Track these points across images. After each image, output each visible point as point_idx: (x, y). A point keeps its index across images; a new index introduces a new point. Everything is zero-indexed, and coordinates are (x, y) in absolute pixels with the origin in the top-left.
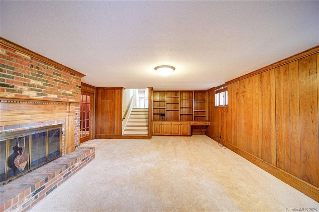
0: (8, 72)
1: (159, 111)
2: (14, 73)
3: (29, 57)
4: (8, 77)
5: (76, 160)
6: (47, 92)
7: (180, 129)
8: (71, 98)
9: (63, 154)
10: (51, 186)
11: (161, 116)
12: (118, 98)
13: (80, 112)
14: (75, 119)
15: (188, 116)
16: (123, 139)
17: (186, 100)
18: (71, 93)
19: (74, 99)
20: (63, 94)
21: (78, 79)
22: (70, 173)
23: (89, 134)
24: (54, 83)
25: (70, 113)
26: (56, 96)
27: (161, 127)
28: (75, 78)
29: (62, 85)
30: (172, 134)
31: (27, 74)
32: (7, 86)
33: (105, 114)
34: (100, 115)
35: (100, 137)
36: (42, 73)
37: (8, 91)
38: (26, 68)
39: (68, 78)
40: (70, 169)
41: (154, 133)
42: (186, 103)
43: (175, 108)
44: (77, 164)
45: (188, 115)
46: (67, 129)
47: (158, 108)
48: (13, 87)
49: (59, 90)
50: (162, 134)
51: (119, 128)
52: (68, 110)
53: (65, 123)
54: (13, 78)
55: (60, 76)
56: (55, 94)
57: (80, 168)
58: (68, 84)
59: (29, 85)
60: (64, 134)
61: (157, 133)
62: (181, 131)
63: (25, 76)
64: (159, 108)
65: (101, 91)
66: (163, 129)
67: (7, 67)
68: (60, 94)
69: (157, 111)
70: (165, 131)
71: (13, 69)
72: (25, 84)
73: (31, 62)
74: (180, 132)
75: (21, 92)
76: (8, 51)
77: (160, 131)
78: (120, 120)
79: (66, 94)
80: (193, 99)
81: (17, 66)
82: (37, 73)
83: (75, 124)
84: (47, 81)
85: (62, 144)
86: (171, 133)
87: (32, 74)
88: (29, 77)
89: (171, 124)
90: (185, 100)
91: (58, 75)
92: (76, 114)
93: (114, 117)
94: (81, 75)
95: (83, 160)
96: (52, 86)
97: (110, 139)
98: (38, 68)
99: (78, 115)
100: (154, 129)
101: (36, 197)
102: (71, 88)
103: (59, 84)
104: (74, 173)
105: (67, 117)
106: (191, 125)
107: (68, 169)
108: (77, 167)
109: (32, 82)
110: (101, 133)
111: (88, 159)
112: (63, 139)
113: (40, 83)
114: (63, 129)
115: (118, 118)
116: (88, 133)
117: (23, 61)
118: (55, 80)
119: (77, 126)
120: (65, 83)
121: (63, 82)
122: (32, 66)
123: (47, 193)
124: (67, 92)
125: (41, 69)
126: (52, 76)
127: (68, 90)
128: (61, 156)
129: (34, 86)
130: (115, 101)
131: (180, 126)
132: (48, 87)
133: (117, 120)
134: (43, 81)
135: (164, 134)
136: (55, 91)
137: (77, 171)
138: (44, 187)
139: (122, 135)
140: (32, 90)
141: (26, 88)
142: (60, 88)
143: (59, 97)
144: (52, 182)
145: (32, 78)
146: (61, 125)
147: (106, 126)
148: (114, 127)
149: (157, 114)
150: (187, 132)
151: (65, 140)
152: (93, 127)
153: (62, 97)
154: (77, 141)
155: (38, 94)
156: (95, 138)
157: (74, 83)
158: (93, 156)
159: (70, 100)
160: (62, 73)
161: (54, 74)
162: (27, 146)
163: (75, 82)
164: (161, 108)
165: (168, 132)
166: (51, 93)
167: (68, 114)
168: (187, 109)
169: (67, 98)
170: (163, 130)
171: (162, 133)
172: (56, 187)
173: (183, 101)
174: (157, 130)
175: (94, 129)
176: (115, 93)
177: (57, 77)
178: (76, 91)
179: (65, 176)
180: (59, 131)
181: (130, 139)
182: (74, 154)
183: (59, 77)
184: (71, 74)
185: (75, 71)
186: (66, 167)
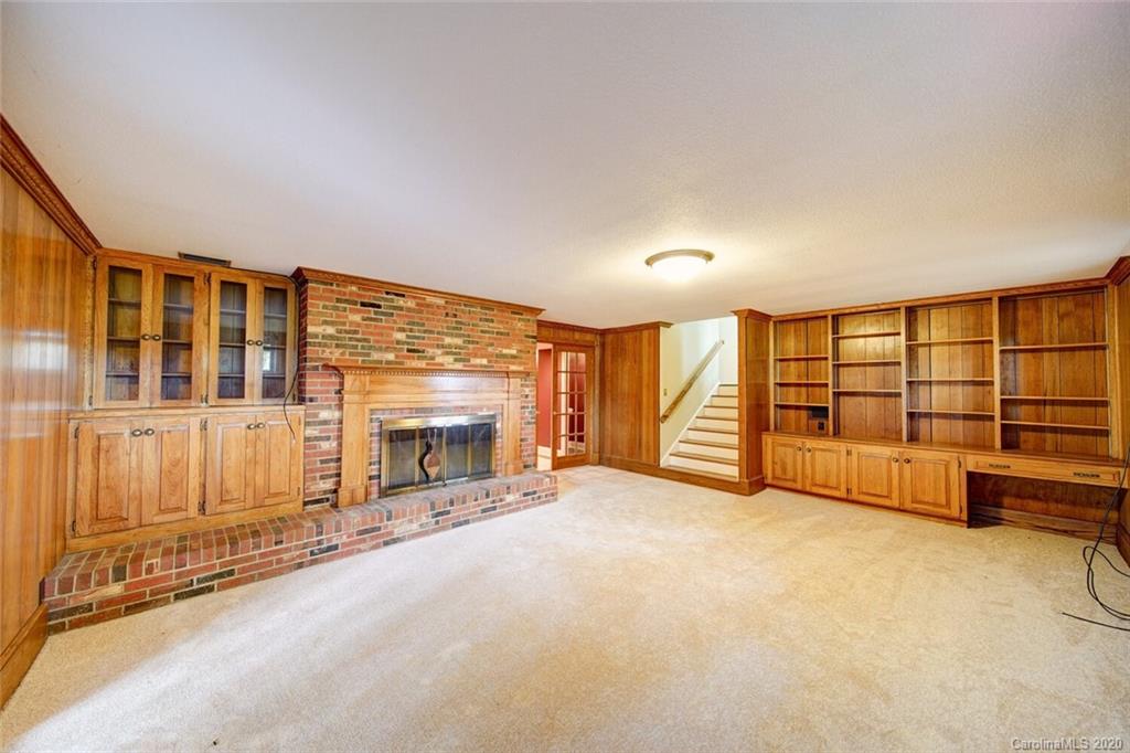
0: (419, 331)
1: (804, 397)
2: (425, 332)
3: (441, 302)
4: (418, 338)
5: (508, 488)
6: (469, 354)
7: (895, 482)
8: (513, 364)
9: (499, 475)
10: (458, 517)
11: (815, 416)
12: (649, 353)
13: (535, 393)
14: (523, 408)
15: (971, 424)
16: (662, 477)
17: (955, 343)
18: (514, 352)
19: (520, 364)
20: (497, 356)
21: (529, 320)
22: (495, 508)
23: (584, 449)
24: (480, 337)
25: (511, 395)
26: (485, 361)
27: (799, 458)
28: (523, 320)
29: (495, 339)
30: (855, 496)
31: (440, 329)
32: (418, 351)
33: (619, 401)
34: (609, 402)
35: (610, 463)
36: (461, 323)
37: (419, 358)
38: (438, 321)
39: (507, 323)
40: (494, 502)
41: (774, 478)
42: (951, 358)
43: (885, 383)
44: (510, 498)
45: (966, 417)
46: (505, 425)
47: (799, 385)
48: (423, 352)
49: (490, 349)
50: (808, 489)
51: (652, 443)
52: (506, 388)
53: (502, 414)
54: (424, 338)
55: (492, 321)
56: (482, 357)
57: (518, 509)
58: (508, 334)
59: (443, 347)
60: (499, 434)
61: (785, 480)
62: (901, 489)
63: (438, 333)
64: (807, 385)
65: (609, 338)
66: (808, 466)
67: (418, 324)
68: (492, 356)
69: (799, 394)
70: (819, 479)
71: (423, 325)
72: (438, 346)
73: (445, 308)
74: (895, 495)
75: (433, 358)
76: (419, 301)
77: (800, 476)
78: (654, 419)
79: (505, 356)
80: (991, 335)
81: (428, 319)
82: (454, 325)
83: (522, 418)
84: (469, 336)
85: (497, 454)
86: (848, 491)
87: (448, 328)
88: (443, 333)
89: (849, 453)
90: (949, 344)
91: (487, 320)
92: (527, 396)
93: (640, 409)
94: (536, 311)
95: (526, 495)
96: (477, 343)
97: (630, 470)
98: (455, 316)
99: (530, 399)
100: (774, 462)
101: (437, 522)
102: (514, 341)
103: (490, 338)
104: (502, 513)
105: (506, 402)
106: (971, 469)
107: (490, 499)
108: (509, 504)
109: (448, 340)
110: (612, 453)
111: (539, 497)
112: (498, 445)
113: (459, 341)
114: (498, 425)
115: (649, 413)
116: (582, 447)
117: (435, 309)
118: (482, 332)
119: (529, 423)
120: (502, 334)
121: (497, 333)
122: (447, 314)
123: (454, 525)
124: (505, 351)
125: (460, 317)
126: (477, 325)
127: (508, 347)
128: (495, 477)
129: (450, 346)
130: (641, 362)
131: (895, 466)
132: (471, 346)
133: (648, 422)
134: (464, 335)
135: (815, 490)
136: (484, 353)
137: (509, 512)
138: (448, 512)
139: (661, 466)
140: (447, 353)
141: (439, 352)
142: (492, 345)
143: (489, 361)
144: (461, 510)
145: (447, 334)
146: (493, 416)
147: (623, 433)
148: (640, 440)
149: (798, 408)
150: (943, 501)
151: (502, 448)
152: (594, 435)
153: (496, 362)
154: (529, 455)
155: (456, 360)
156: (600, 463)
157: (520, 330)
158: (553, 495)
159: (513, 368)
160: (494, 315)
161: (481, 320)
162: (440, 446)
163: (523, 327)
164: (813, 385)
165: (833, 482)
166: (476, 356)
167: (506, 395)
168: (959, 389)
169: (505, 363)
170: (809, 472)
171: (803, 482)
172: (467, 522)
173: (934, 350)
174: (784, 470)
175: (597, 440)
176: (641, 341)
177: (485, 326)
178: (526, 347)
179: (484, 511)
180: (490, 428)
181: (680, 480)
182: (513, 479)
183: (491, 325)
184: (513, 313)
185: (520, 306)
186: (487, 496)
